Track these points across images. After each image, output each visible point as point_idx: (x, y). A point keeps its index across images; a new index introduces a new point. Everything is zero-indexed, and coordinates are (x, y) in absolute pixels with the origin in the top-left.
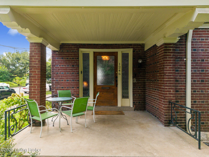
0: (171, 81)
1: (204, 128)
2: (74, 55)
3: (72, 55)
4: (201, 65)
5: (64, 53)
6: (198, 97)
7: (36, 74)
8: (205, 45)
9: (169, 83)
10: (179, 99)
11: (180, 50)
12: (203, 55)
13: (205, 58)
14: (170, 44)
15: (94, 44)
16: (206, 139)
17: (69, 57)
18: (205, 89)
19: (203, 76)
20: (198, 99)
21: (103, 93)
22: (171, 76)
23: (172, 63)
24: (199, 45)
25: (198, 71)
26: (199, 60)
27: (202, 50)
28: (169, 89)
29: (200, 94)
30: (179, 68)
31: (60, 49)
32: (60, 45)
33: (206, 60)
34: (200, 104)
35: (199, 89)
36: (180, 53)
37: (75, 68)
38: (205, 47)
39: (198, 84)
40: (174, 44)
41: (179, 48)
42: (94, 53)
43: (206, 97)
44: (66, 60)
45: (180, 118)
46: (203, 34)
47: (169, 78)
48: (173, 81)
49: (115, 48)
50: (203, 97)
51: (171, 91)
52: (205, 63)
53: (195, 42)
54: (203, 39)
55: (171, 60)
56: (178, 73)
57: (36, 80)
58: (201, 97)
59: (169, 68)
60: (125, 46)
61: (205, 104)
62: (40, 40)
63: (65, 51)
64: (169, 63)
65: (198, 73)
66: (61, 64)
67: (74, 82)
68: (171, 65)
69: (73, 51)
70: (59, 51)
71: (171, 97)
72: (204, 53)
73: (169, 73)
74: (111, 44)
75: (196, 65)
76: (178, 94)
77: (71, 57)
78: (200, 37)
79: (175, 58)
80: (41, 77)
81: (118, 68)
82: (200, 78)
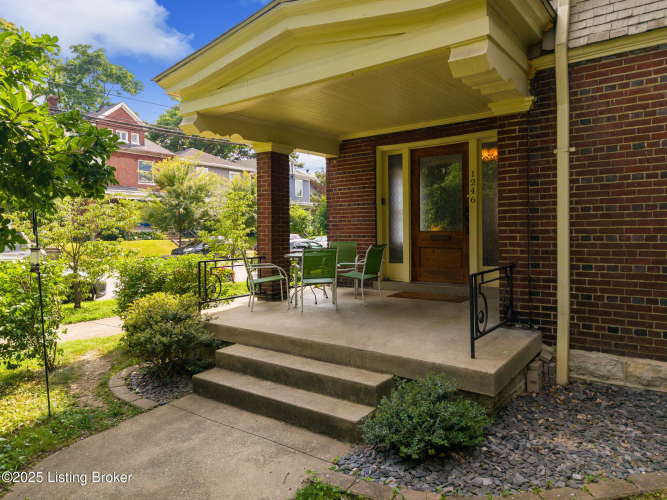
0: (515, 211)
1: (616, 345)
2: (365, 163)
3: (361, 163)
4: (608, 164)
5: (347, 161)
6: (597, 253)
7: (266, 209)
8: (618, 102)
9: (511, 218)
10: (540, 258)
11: (542, 128)
12: (613, 134)
13: (620, 141)
14: (513, 116)
15: (407, 132)
16: (620, 375)
17: (356, 168)
18: (620, 231)
19: (614, 194)
20: (596, 261)
21: (434, 252)
22: (515, 198)
23: (518, 165)
24: (599, 105)
25: (596, 180)
26: (602, 150)
27: (608, 119)
28: (511, 231)
29: (602, 246)
30: (539, 176)
31: (341, 153)
32: (341, 145)
33: (622, 148)
34: (603, 275)
35: (601, 231)
36: (543, 135)
37: (367, 192)
38: (620, 110)
39: (596, 216)
40: (522, 115)
41: (539, 121)
42: (412, 152)
43: (623, 254)
44: (351, 176)
45: (544, 308)
46: (613, 72)
47: (510, 205)
48: (521, 211)
49: (454, 134)
50: (615, 254)
51: (515, 238)
52: (621, 155)
53: (586, 98)
54: (614, 87)
55: (514, 158)
56: (537, 191)
57: (265, 218)
58: (608, 254)
59: (511, 178)
60: (479, 125)
61: (622, 276)
62: (267, 147)
63: (349, 156)
64: (510, 165)
65: (596, 187)
66: (342, 185)
67: (366, 225)
68: (515, 171)
69: (364, 154)
70: (340, 158)
71: (515, 252)
72: (616, 126)
73: (510, 191)
74: (446, 125)
75: (589, 166)
76: (537, 245)
77: (360, 167)
78: (602, 82)
79: (525, 151)
80: (272, 213)
81: (470, 183)
82: (602, 201)
